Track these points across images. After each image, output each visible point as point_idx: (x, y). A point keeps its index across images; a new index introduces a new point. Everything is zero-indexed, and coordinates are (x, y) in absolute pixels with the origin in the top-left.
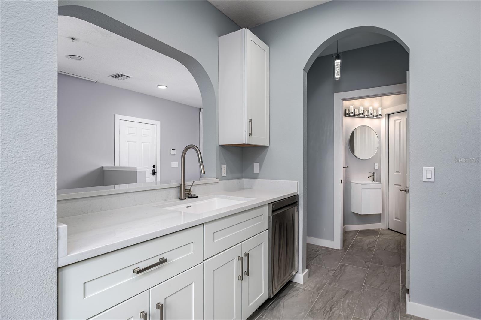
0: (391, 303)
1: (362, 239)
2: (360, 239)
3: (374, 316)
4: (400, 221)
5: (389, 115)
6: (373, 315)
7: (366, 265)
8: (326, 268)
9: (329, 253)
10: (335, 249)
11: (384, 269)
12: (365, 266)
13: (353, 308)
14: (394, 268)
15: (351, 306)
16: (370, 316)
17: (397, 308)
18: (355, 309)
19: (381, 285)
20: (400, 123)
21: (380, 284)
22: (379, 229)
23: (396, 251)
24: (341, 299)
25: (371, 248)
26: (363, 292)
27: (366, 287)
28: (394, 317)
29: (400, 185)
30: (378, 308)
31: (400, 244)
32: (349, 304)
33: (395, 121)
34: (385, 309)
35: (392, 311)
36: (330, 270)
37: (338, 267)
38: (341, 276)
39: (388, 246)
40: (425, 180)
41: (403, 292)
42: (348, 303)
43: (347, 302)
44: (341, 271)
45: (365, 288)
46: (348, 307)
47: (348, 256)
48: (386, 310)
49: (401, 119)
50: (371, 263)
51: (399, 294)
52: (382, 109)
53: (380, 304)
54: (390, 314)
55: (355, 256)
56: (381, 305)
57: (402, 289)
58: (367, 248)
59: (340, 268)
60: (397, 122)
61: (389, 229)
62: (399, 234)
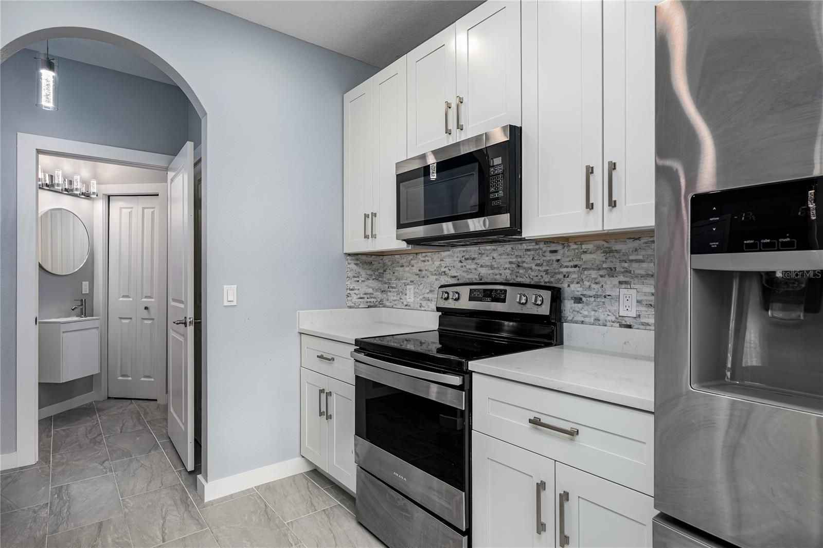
0: (179, 502)
1: (68, 429)
2: (64, 430)
3: (166, 532)
4: (130, 378)
5: (109, 196)
6: (163, 532)
7: (105, 468)
8: (23, 510)
9: (10, 480)
10: (22, 468)
11: (139, 461)
12: (104, 470)
13: (126, 541)
14: (153, 452)
15: (121, 541)
16: (160, 536)
17: (189, 503)
18: (131, 541)
19: (148, 485)
20: (130, 213)
21: (146, 485)
22: (91, 403)
23: (141, 428)
24: (95, 541)
25: (95, 438)
26: (127, 510)
27: (127, 500)
28: (192, 517)
29: (131, 318)
30: (164, 518)
31: (140, 416)
32: (117, 541)
33: (121, 209)
34: (175, 513)
35: (186, 511)
36: (36, 509)
37: (52, 496)
38: (69, 507)
39: (123, 424)
40: (226, 303)
41: (183, 479)
42: (113, 540)
43: (110, 540)
44: (62, 499)
45: (127, 502)
46: (117, 546)
47: (59, 469)
48: (177, 514)
49: (132, 208)
50: (112, 461)
51: (180, 484)
52: (98, 184)
53: (164, 511)
54: (185, 515)
55: (74, 463)
56: (166, 513)
57: (181, 475)
58: (88, 441)
59: (58, 496)
60: (124, 210)
61: (109, 398)
62: (130, 401)
